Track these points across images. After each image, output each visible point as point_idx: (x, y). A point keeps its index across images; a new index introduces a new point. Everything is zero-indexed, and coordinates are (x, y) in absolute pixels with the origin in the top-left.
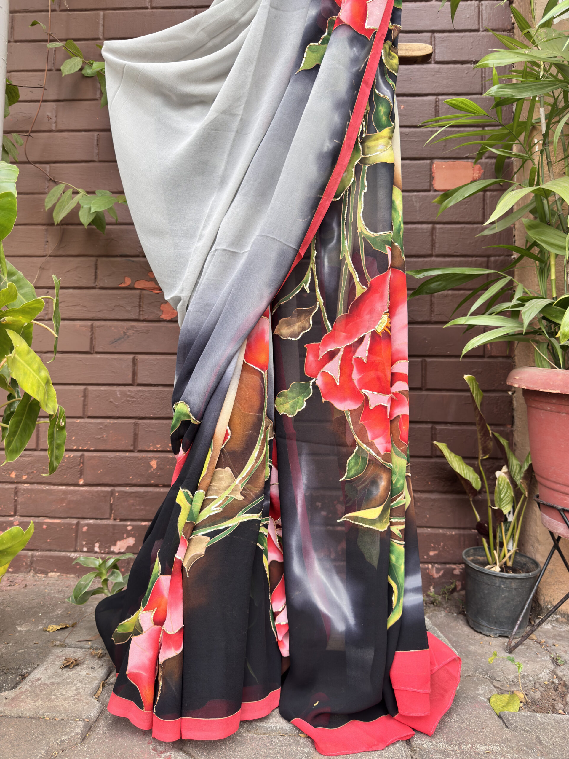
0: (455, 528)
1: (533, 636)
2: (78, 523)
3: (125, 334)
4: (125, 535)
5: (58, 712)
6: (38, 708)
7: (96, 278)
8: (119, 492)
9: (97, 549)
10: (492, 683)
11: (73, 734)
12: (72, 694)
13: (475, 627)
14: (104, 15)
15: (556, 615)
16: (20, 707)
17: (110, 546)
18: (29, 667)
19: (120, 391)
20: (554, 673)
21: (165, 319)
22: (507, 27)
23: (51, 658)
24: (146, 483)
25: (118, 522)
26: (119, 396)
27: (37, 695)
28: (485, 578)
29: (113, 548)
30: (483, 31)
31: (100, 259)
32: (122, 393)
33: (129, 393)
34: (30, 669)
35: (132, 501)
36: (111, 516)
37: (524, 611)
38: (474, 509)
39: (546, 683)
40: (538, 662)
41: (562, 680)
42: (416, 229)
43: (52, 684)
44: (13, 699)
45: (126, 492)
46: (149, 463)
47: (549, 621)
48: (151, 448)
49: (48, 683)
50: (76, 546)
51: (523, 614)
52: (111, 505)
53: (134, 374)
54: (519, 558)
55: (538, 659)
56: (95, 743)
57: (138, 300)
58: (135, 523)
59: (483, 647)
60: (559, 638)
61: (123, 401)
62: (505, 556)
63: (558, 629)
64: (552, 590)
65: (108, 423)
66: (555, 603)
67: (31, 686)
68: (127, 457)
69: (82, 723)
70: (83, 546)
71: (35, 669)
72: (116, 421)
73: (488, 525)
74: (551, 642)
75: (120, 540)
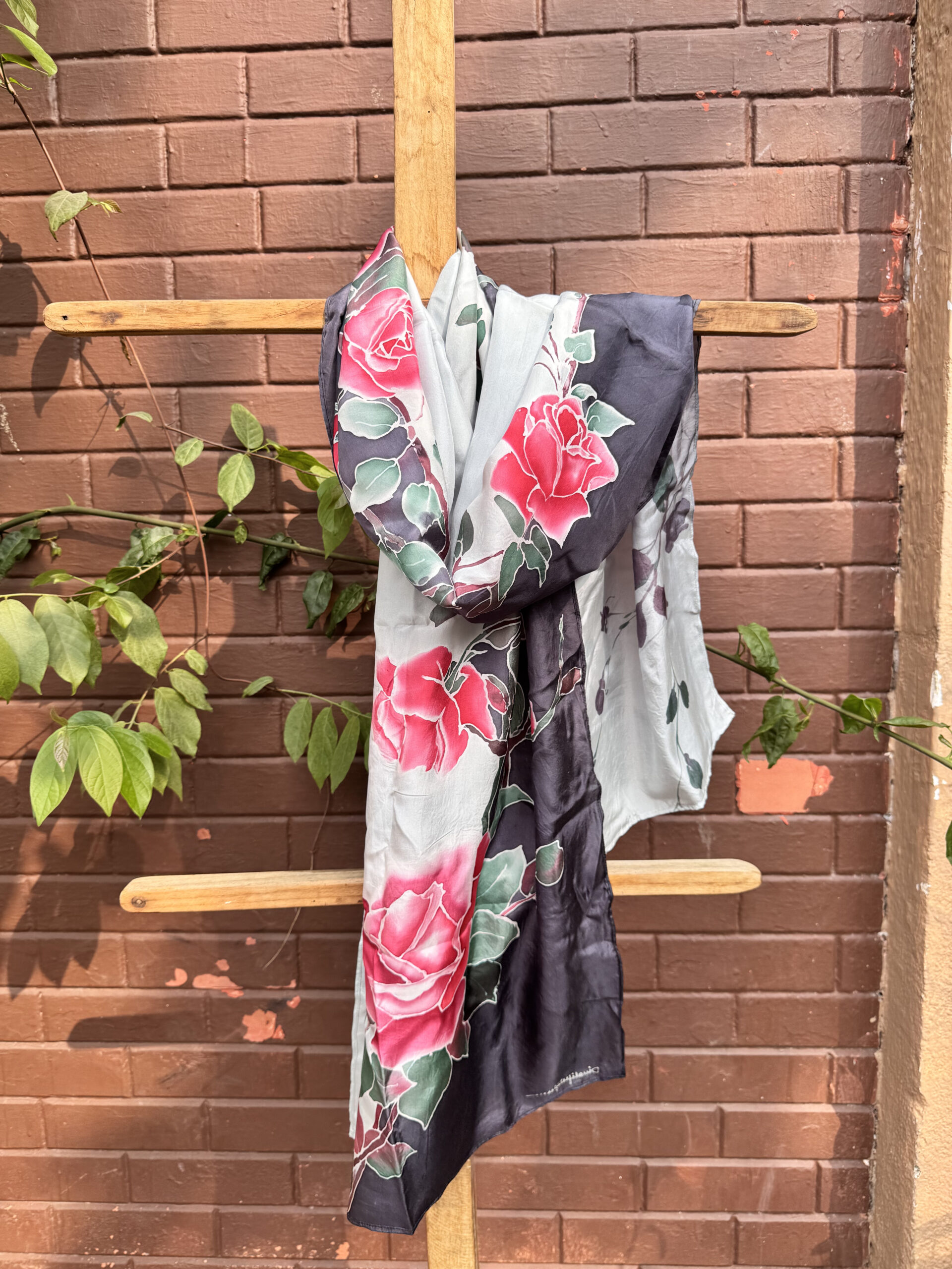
3: (184, 1066)
14: (90, 463)
19: (183, 1161)
21: (252, 1040)
22: (889, 494)
26: (183, 1170)
30: (843, 499)
32: (186, 1163)
33: (199, 1166)
48: (245, 1254)
53: (206, 1132)
57: (203, 1010)
61: (190, 1178)
65: (167, 1213)
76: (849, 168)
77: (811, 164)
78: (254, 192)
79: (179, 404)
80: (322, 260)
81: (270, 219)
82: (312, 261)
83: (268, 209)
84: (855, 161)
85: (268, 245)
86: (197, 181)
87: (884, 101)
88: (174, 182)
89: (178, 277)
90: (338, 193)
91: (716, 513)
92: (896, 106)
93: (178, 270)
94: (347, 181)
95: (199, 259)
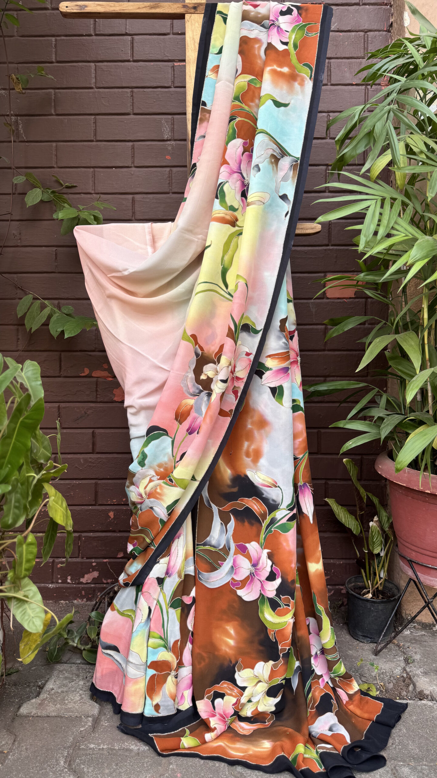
0: (342, 559)
1: (395, 641)
2: (53, 561)
3: (86, 413)
4: (91, 570)
5: (72, 712)
6: (59, 710)
7: (60, 369)
8: (84, 537)
9: (69, 581)
10: (361, 679)
11: (87, 726)
12: (78, 699)
13: (354, 636)
15: (414, 623)
16: (47, 709)
17: (80, 579)
18: (43, 680)
19: (83, 458)
20: (404, 669)
21: (117, 400)
23: (55, 673)
24: (106, 530)
25: (85, 560)
26: (82, 462)
27: (55, 701)
28: (360, 602)
29: (82, 580)
31: (63, 354)
33: (90, 460)
34: (43, 681)
35: (95, 544)
36: (79, 555)
37: (387, 625)
38: (355, 548)
39: (398, 677)
40: (394, 662)
41: (409, 674)
42: (312, 329)
43: (62, 692)
44: (40, 704)
45: (90, 537)
46: (108, 513)
47: (409, 628)
48: (109, 503)
49: (60, 692)
50: (52, 578)
51: (386, 627)
52: (79, 547)
53: (94, 444)
54: (387, 584)
55: (395, 660)
56: (102, 731)
57: (95, 386)
58: (98, 560)
59: (358, 651)
60: (414, 641)
61: (85, 466)
62: (377, 583)
63: (414, 634)
64: (411, 606)
65: (74, 483)
66: (413, 615)
67: (48, 694)
68: (90, 509)
69: (90, 719)
70: (59, 579)
71: (47, 681)
72: (80, 482)
73: (365, 560)
74: (407, 644)
75: (87, 573)
76: (368, 33)
77: (353, 31)
78: (129, 38)
79: (95, 123)
80: (157, 65)
81: (136, 48)
82: (152, 65)
83: (135, 44)
84: (370, 31)
85: (135, 59)
86: (106, 33)
87: (382, 8)
88: (97, 33)
89: (97, 71)
90: (164, 39)
91: (317, 169)
92: (386, 10)
93: (97, 68)
94: (168, 34)
95: (106, 64)
